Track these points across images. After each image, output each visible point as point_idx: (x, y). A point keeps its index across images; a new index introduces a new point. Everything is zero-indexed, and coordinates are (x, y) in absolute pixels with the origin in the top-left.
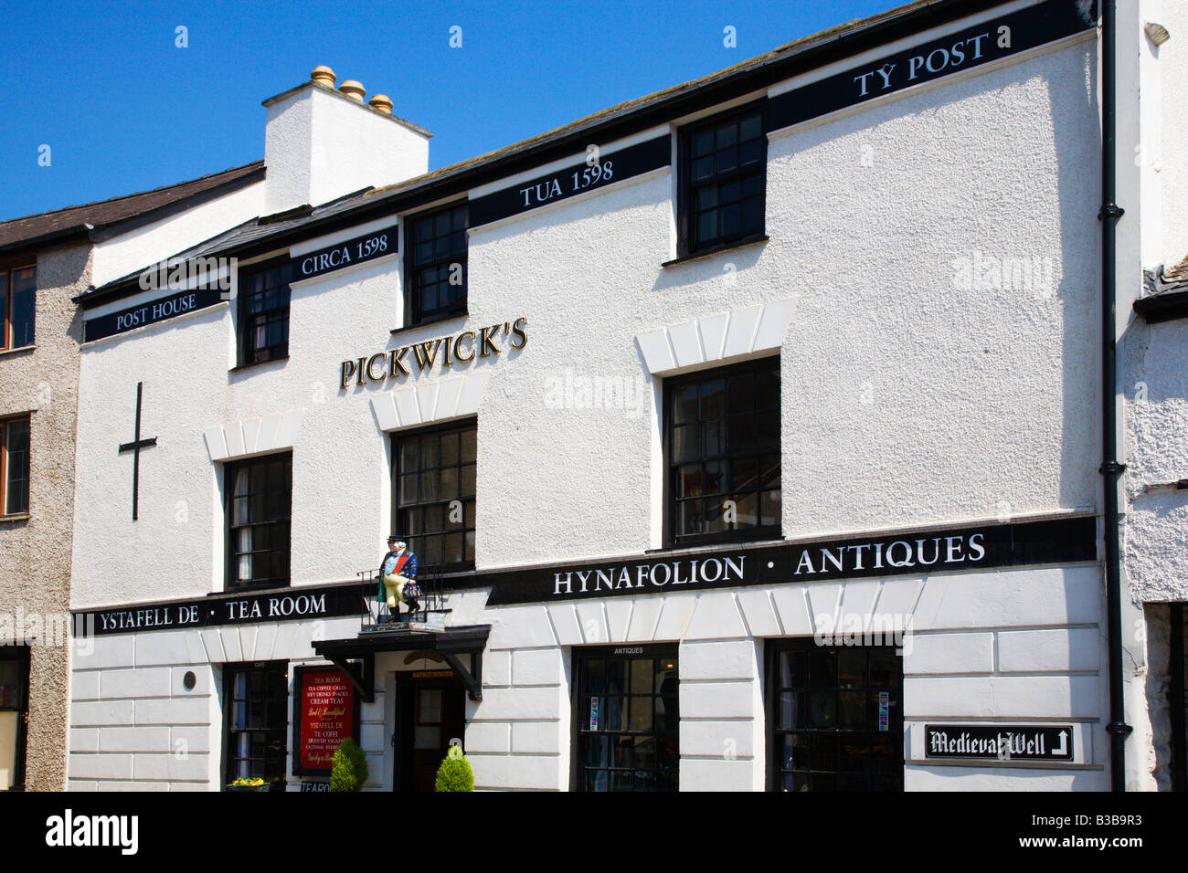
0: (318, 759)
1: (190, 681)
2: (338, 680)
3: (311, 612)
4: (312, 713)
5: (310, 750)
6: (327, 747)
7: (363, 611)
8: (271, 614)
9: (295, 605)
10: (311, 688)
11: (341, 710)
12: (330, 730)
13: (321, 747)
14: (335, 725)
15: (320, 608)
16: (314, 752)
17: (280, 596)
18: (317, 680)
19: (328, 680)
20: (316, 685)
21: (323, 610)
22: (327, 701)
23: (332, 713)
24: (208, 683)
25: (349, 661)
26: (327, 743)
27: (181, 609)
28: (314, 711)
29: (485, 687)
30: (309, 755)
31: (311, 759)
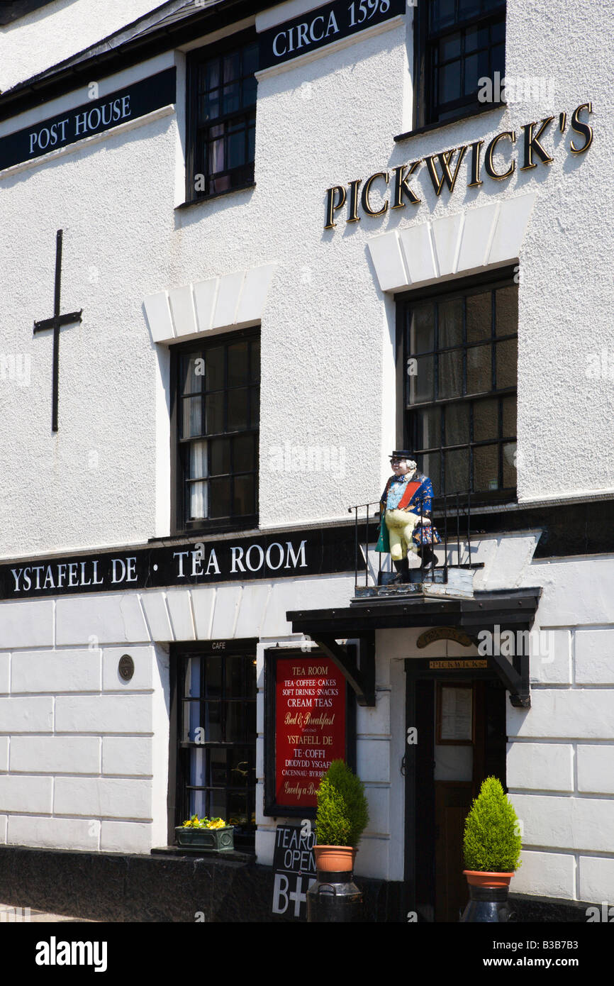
0: (298, 791)
1: (126, 669)
2: (324, 670)
3: (287, 566)
4: (290, 721)
5: (287, 778)
6: (311, 773)
7: (359, 566)
8: (234, 570)
9: (265, 557)
10: (288, 683)
11: (329, 717)
12: (314, 747)
13: (303, 774)
14: (321, 740)
15: (299, 562)
16: (293, 781)
17: (245, 543)
18: (296, 670)
19: (311, 671)
20: (295, 678)
21: (304, 564)
22: (309, 703)
23: (316, 721)
24: (151, 672)
25: (339, 642)
26: (311, 768)
27: (114, 562)
28: (293, 717)
29: (535, 686)
30: (287, 784)
31: (289, 791)
